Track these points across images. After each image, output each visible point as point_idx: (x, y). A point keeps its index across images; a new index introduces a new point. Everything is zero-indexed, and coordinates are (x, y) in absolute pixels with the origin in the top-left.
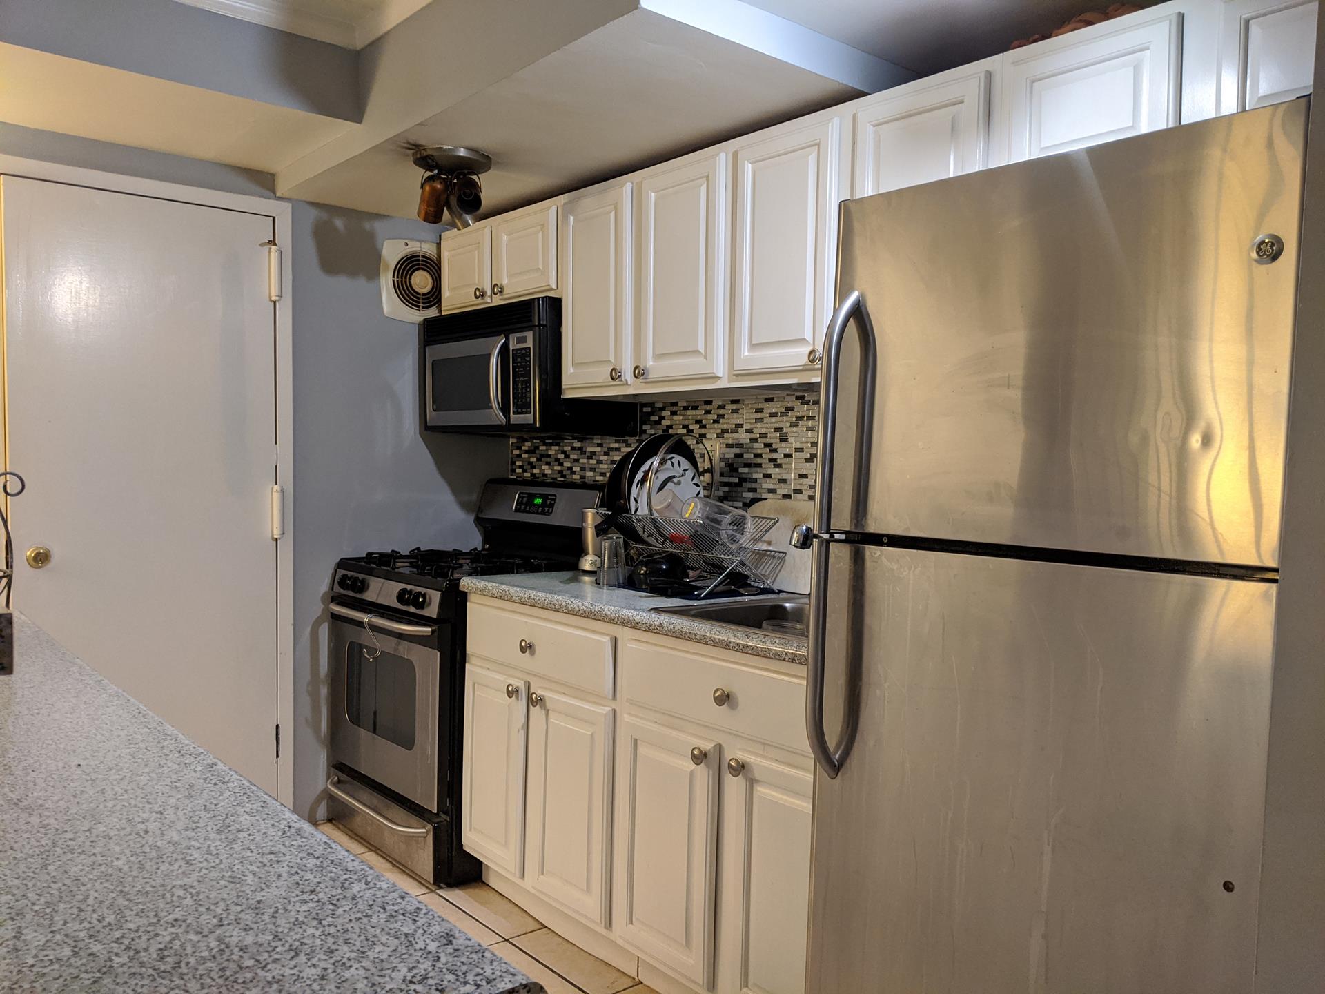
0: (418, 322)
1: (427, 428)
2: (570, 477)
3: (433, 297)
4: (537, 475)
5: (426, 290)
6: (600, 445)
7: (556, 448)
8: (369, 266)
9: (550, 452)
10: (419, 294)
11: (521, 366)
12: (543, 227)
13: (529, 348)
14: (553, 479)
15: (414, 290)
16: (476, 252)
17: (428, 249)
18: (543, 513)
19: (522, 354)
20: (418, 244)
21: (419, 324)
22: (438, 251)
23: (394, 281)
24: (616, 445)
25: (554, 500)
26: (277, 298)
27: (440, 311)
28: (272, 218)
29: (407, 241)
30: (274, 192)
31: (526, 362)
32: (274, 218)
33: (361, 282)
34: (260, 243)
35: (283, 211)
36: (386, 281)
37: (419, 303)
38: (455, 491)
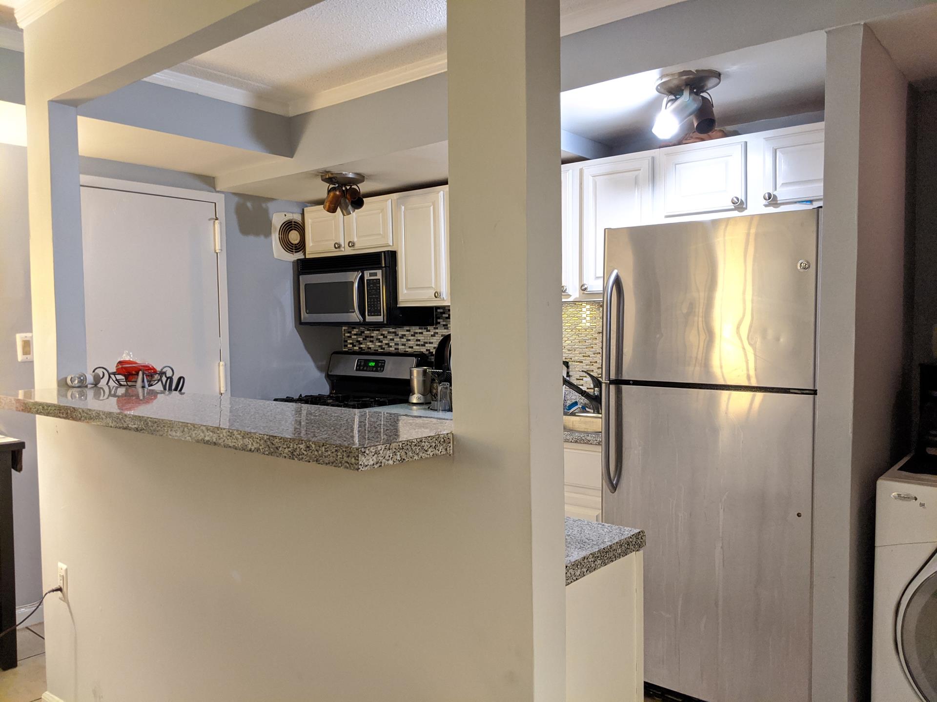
0: (292, 261)
1: (300, 323)
2: (388, 349)
3: (301, 246)
4: (363, 348)
5: (296, 242)
6: (407, 331)
7: (377, 332)
8: (265, 230)
9: (372, 335)
10: (293, 244)
11: (373, 289)
12: (382, 210)
13: (379, 279)
14: (375, 350)
15: (290, 242)
16: (333, 221)
17: (297, 217)
18: (377, 371)
19: (375, 283)
20: (291, 215)
21: (293, 262)
22: (302, 218)
23: (279, 237)
24: (420, 331)
25: (385, 363)
26: (220, 251)
27: (305, 254)
28: (214, 204)
29: (285, 213)
30: (214, 188)
31: (377, 287)
32: (215, 203)
33: (262, 238)
34: (209, 218)
35: (220, 199)
36: (275, 237)
37: (293, 249)
38: (315, 360)
